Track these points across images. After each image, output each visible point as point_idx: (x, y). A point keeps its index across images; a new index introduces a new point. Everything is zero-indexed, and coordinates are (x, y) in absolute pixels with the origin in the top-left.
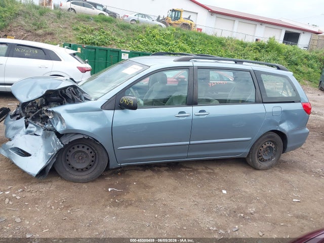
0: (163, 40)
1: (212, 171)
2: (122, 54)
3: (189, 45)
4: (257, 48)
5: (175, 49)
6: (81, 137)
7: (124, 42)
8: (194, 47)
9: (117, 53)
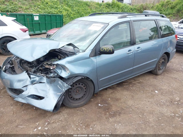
0: (53, 5)
1: (139, 81)
2: (34, 17)
3: (69, 7)
4: (107, 6)
5: (62, 10)
6: (80, 78)
7: (28, 9)
8: (73, 8)
9: (31, 16)
